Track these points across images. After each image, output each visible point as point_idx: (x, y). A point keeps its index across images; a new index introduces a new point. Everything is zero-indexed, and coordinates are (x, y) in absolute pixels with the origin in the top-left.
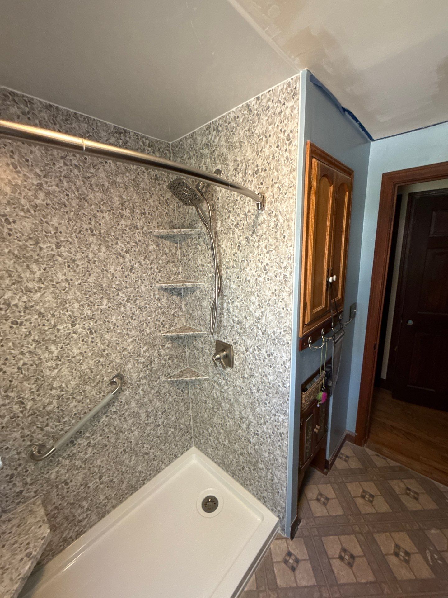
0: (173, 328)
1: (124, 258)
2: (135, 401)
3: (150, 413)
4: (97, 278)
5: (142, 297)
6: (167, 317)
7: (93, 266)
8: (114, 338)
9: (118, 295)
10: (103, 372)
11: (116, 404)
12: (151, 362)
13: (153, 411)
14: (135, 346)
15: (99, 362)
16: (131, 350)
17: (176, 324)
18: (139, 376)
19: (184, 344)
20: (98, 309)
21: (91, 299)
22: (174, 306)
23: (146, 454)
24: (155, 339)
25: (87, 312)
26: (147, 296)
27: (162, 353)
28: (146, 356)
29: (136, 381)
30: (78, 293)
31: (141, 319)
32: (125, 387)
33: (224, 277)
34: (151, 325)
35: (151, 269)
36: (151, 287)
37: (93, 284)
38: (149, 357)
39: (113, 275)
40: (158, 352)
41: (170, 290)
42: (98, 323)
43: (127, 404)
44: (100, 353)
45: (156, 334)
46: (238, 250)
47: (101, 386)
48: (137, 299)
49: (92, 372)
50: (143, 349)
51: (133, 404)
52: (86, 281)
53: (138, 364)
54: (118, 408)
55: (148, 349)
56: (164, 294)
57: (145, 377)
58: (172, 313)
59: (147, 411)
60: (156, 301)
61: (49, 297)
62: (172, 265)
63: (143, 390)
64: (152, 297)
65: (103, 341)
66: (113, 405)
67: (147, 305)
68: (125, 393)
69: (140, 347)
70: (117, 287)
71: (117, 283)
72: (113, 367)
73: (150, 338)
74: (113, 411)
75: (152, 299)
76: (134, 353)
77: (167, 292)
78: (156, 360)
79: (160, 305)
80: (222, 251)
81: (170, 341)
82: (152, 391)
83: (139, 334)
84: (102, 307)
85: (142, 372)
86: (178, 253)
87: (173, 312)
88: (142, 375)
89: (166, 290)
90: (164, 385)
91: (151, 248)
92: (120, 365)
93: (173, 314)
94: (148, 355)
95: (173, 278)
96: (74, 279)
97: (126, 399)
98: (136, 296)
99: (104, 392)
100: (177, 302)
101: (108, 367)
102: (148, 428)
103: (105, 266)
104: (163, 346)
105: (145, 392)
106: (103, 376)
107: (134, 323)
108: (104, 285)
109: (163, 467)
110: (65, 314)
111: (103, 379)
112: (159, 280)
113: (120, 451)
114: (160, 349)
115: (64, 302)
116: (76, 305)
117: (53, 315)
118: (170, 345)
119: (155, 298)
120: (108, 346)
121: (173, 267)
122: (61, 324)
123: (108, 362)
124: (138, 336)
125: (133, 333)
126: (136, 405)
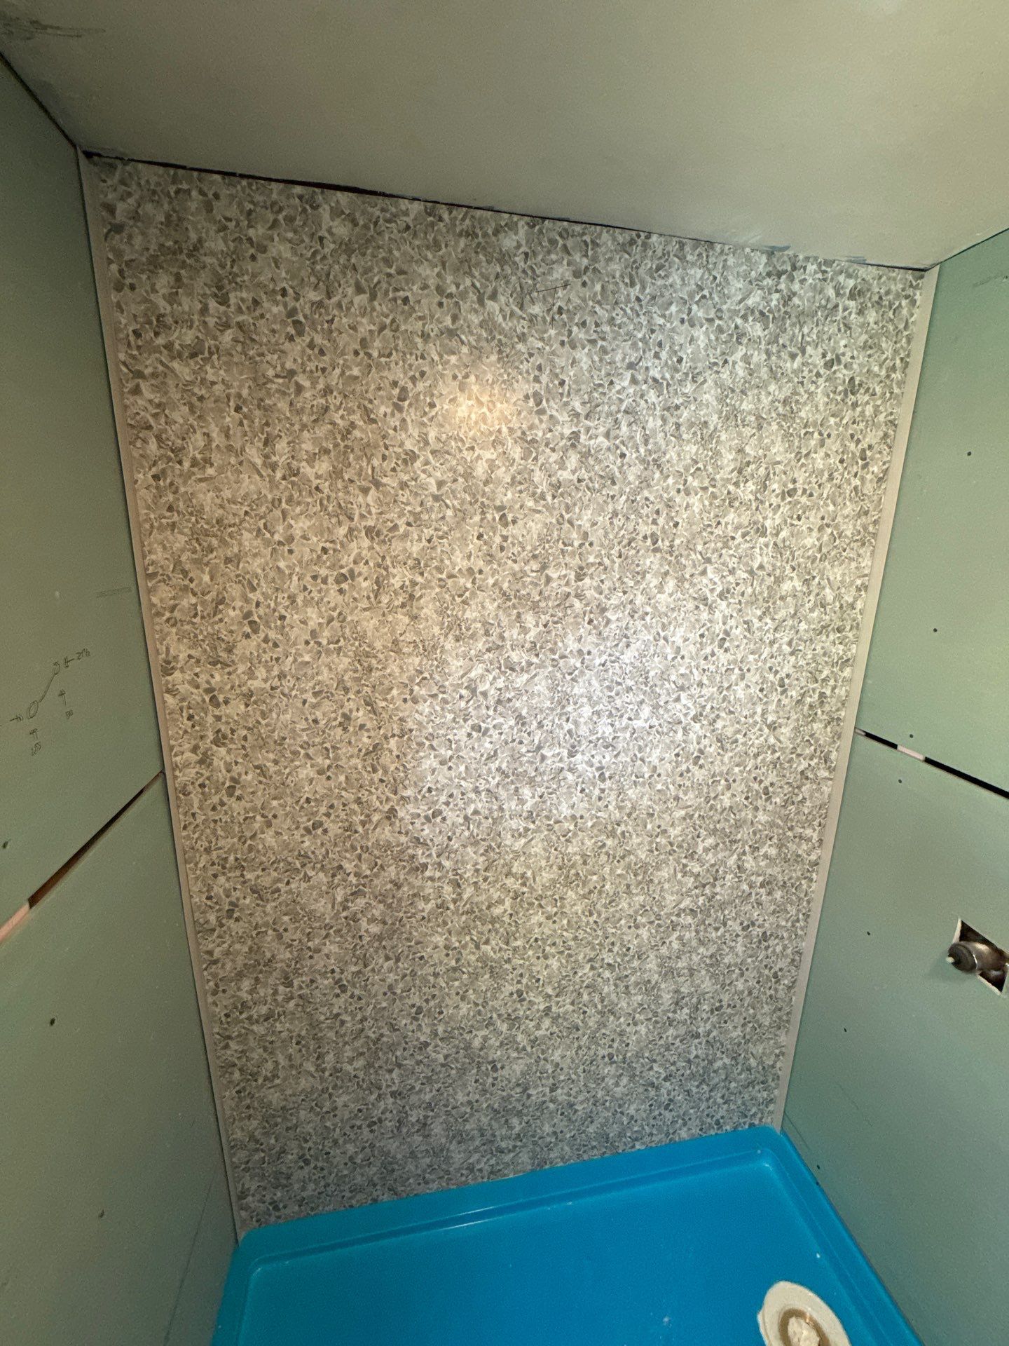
1: (711, 609)
2: (657, 956)
3: (683, 998)
4: (642, 655)
5: (731, 712)
6: (784, 776)
7: (639, 624)
8: (645, 802)
9: (678, 699)
10: (607, 869)
12: (716, 879)
13: (691, 995)
14: (687, 831)
15: (604, 845)
16: (676, 837)
18: (681, 903)
20: (627, 728)
21: (618, 702)
22: (809, 751)
24: (738, 825)
25: (605, 729)
26: (745, 713)
27: (747, 865)
28: (707, 862)
29: (671, 914)
30: (595, 684)
31: (717, 768)
34: (739, 787)
35: (772, 643)
36: (762, 690)
37: (629, 668)
38: (712, 866)
39: (678, 650)
40: (739, 859)
42: (620, 758)
43: (639, 958)
44: (610, 828)
45: (743, 815)
48: (718, 716)
49: (585, 863)
50: (703, 841)
51: (652, 964)
52: (617, 660)
53: (685, 874)
54: (619, 960)
55: (717, 845)
57: (692, 910)
58: (801, 768)
59: (677, 991)
60: (766, 730)
61: (541, 686)
62: (832, 637)
63: (680, 938)
64: (758, 718)
65: (622, 801)
67: (739, 737)
69: (698, 837)
70: (680, 682)
71: (682, 670)
72: (629, 866)
73: (727, 820)
74: (606, 961)
75: (756, 723)
76: (680, 846)
78: (729, 877)
79: (772, 741)
82: (701, 950)
83: (703, 805)
84: (638, 724)
85: (689, 896)
87: (804, 764)
88: (687, 903)
91: (786, 587)
92: (645, 866)
93: (802, 772)
94: (713, 862)
96: (594, 651)
98: (718, 709)
101: (619, 861)
103: (664, 627)
104: (755, 849)
105: (684, 945)
106: (604, 879)
107: (699, 775)
108: (652, 674)
110: (561, 727)
113: (601, 1052)
114: (744, 853)
115: (565, 700)
116: (587, 711)
117: (540, 725)
118: (773, 852)
119: (764, 721)
120: (629, 815)
121: (834, 643)
122: (551, 746)
123: (620, 852)
124: (698, 808)
125: (690, 798)
126: (656, 968)
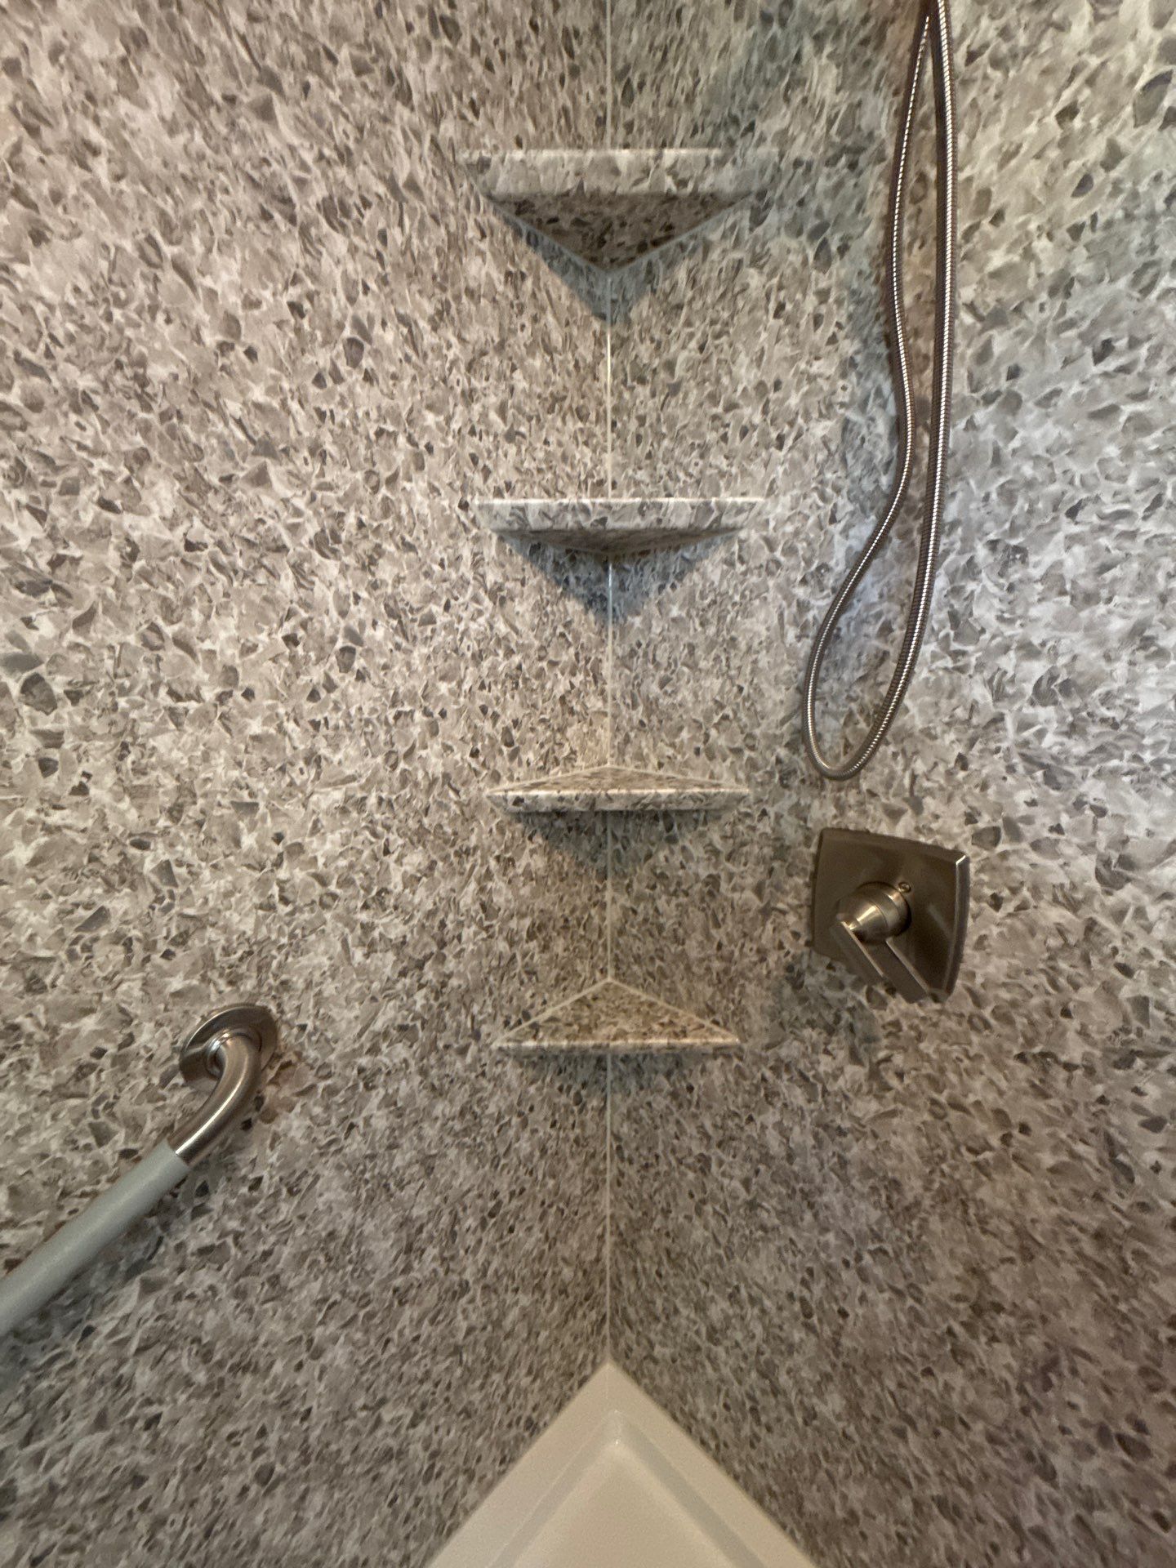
2: (339, 1167)
3: (420, 1230)
6: (534, 706)
8: (221, 770)
10: (132, 987)
11: (216, 1202)
12: (442, 944)
13: (436, 1213)
14: (356, 842)
15: (101, 916)
16: (330, 859)
17: (573, 752)
18: (373, 1019)
19: (600, 863)
22: (567, 656)
23: (388, 1455)
24: (468, 814)
27: (499, 900)
28: (417, 908)
29: (355, 1053)
31: (399, 682)
32: (286, 1092)
34: (454, 729)
36: (464, 506)
38: (431, 914)
40: (482, 890)
42: (95, 633)
43: (291, 1192)
44: (110, 858)
45: (473, 790)
47: (108, 1088)
49: (34, 985)
50: (399, 861)
51: (331, 1190)
53: (371, 949)
54: (233, 1224)
55: (432, 866)
56: (528, 574)
57: (402, 1028)
58: (560, 690)
59: (405, 1222)
60: (487, 603)
63: (389, 1101)
65: (140, 771)
66: (199, 1211)
67: (436, 609)
68: (280, 1125)
69: (387, 852)
72: (208, 959)
73: (442, 806)
74: (192, 1246)
75: (464, 583)
76: (346, 882)
77: (543, 568)
78: (468, 932)
79: (502, 628)
81: (539, 838)
82: (441, 1108)
83: (384, 773)
85: (390, 998)
87: (563, 684)
88: (388, 1014)
90: (498, 1070)
92: (256, 952)
93: (563, 698)
94: (429, 906)
97: (286, 1163)
98: (376, 531)
99: (134, 1126)
100: (583, 640)
101: (167, 955)
102: (409, 1313)
104: (506, 863)
105: (400, 1114)
106: (127, 1019)
107: (361, 697)
109: (472, 1495)
111: (131, 1039)
113: (231, 1485)
114: (488, 875)
118: (539, 863)
120: (174, 812)
123: (166, 927)
124: (373, 782)
125: (347, 757)
126: (343, 1195)
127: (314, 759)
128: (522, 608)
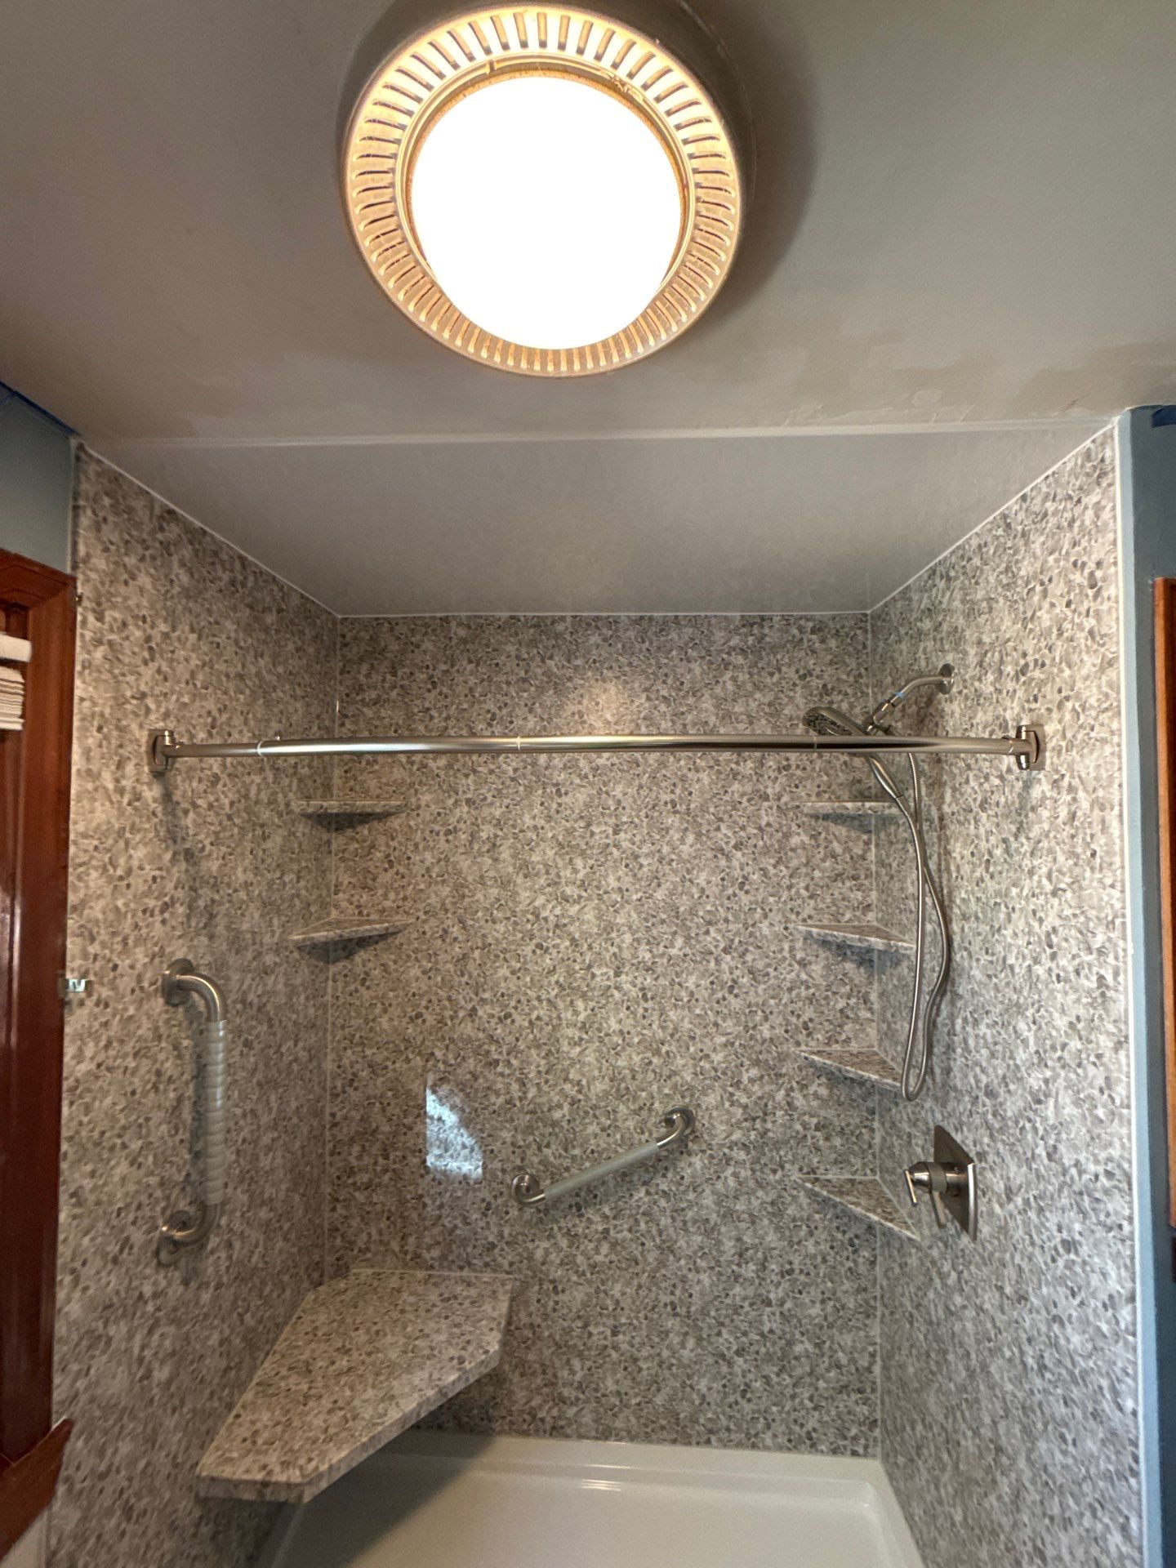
0: (836, 1047)
1: (728, 858)
4: (672, 894)
5: (760, 947)
7: (667, 868)
8: (686, 1025)
9: (707, 933)
10: (655, 1088)
12: (765, 1114)
14: (729, 1059)
15: (651, 1063)
16: (719, 1063)
17: (848, 1038)
18: (731, 1135)
20: (663, 955)
21: (654, 932)
24: (782, 1058)
25: (644, 954)
26: (773, 948)
27: (797, 1103)
28: (754, 1093)
29: (723, 1146)
30: (634, 915)
31: (752, 998)
32: (696, 1147)
33: (957, 939)
34: (777, 1020)
35: (790, 887)
36: (786, 928)
37: (662, 904)
38: (760, 1098)
39: (703, 890)
40: (788, 1095)
41: (839, 947)
43: (694, 1190)
44: (655, 1046)
45: (787, 1048)
46: (987, 870)
47: (646, 1117)
48: (747, 950)
49: (634, 1078)
50: (747, 1071)
51: (709, 1199)
52: (651, 897)
53: (732, 1104)
55: (762, 1077)
56: (819, 951)
57: (746, 1145)
58: (839, 1007)
60: (796, 966)
61: (590, 915)
62: (848, 884)
64: (786, 954)
65: (665, 1022)
67: (770, 970)
68: (692, 1159)
69: (742, 1066)
70: (708, 917)
71: (709, 908)
72: (676, 1087)
73: (769, 1052)
75: (785, 959)
76: (724, 1073)
77: (828, 949)
78: (779, 1113)
79: (804, 976)
80: (953, 868)
81: (823, 1080)
82: (760, 1194)
83: (743, 1034)
84: (673, 952)
85: (739, 1128)
86: (872, 856)
87: (841, 1004)
88: (738, 1135)
89: (824, 943)
90: (794, 1192)
91: (795, 840)
92: (691, 1089)
93: (841, 1011)
94: (760, 1094)
95: (848, 916)
96: (631, 889)
97: (693, 1176)
98: (746, 943)
99: (650, 1131)
100: (856, 983)
101: (665, 1081)
103: (688, 871)
104: (801, 1085)
105: (741, 1185)
106: (653, 1097)
107: (735, 1004)
108: (682, 909)
110: (607, 950)
111: (653, 1104)
112: (810, 917)
114: (794, 1090)
115: (609, 928)
116: (628, 938)
117: (590, 948)
118: (823, 1091)
119: (793, 957)
120: (672, 1035)
121: (852, 890)
122: (600, 966)
124: (739, 1036)
126: (713, 1206)
127: (716, 1025)
128: (817, 969)
